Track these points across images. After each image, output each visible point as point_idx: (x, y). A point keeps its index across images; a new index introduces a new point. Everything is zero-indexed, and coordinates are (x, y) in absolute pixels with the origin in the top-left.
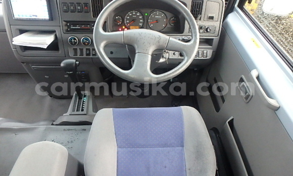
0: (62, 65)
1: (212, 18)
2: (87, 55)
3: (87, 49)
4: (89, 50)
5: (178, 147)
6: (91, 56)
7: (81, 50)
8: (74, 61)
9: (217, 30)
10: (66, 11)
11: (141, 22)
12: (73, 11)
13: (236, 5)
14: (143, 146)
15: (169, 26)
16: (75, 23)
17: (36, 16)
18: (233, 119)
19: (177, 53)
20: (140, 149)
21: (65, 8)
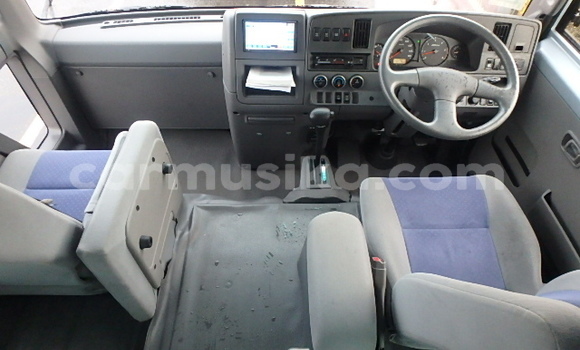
0: (312, 116)
1: (520, 48)
2: (337, 101)
3: (337, 94)
4: (340, 94)
5: (481, 227)
6: (342, 104)
7: (328, 95)
8: (327, 110)
9: (526, 65)
10: (316, 39)
11: (410, 48)
12: (326, 40)
13: (553, 28)
14: (433, 227)
15: (450, 58)
16: (323, 56)
17: (276, 46)
18: (550, 193)
19: (483, 101)
20: (432, 231)
21: (317, 35)
